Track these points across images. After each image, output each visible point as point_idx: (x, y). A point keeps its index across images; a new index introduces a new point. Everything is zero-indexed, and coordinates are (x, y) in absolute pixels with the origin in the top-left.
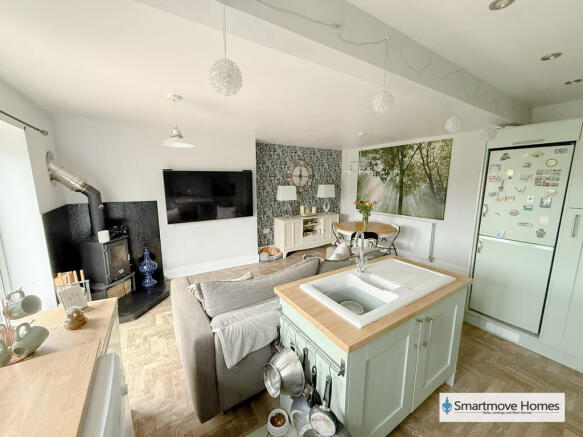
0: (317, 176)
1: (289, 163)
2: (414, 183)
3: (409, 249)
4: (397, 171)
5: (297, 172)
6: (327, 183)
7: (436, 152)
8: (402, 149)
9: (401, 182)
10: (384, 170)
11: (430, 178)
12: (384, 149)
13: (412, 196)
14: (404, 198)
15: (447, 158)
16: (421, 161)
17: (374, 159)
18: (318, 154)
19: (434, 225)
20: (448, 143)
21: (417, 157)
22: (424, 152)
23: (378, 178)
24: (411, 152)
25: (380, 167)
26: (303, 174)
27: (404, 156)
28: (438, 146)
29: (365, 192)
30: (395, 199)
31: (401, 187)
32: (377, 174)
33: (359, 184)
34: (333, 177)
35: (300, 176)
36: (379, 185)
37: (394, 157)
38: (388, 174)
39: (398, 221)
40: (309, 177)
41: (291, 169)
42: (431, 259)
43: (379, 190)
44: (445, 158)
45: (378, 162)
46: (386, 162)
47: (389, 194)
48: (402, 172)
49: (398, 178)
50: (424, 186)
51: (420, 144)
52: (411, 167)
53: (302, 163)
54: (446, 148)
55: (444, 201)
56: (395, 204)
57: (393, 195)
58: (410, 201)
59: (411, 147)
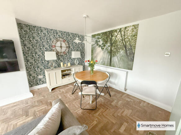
0: (71, 47)
1: (53, 39)
2: (117, 51)
3: (114, 84)
4: (109, 44)
5: (58, 44)
6: (77, 50)
7: (129, 33)
8: (111, 32)
9: (111, 50)
10: (103, 44)
11: (125, 47)
12: (103, 33)
13: (116, 57)
14: (112, 58)
15: (135, 35)
16: (121, 38)
17: (98, 38)
18: (71, 36)
19: (127, 73)
20: (136, 27)
21: (119, 36)
22: (123, 33)
23: (100, 48)
24: (116, 34)
25: (101, 43)
26: (62, 46)
27: (112, 36)
28: (130, 29)
29: (95, 55)
30: (108, 58)
31: (111, 53)
32: (100, 46)
33: (92, 51)
34: (81, 48)
35: (61, 47)
36: (101, 52)
37: (108, 36)
38: (104, 46)
39: (110, 70)
40: (67, 47)
41: (55, 42)
42: (126, 90)
43: (101, 54)
44: (134, 36)
45: (100, 40)
46: (104, 40)
47: (105, 56)
48: (111, 44)
49: (109, 48)
50: (122, 52)
51: (121, 29)
52: (116, 42)
53: (61, 39)
54: (135, 30)
55: (133, 60)
56: (108, 61)
57: (107, 56)
58: (115, 59)
59: (116, 31)
